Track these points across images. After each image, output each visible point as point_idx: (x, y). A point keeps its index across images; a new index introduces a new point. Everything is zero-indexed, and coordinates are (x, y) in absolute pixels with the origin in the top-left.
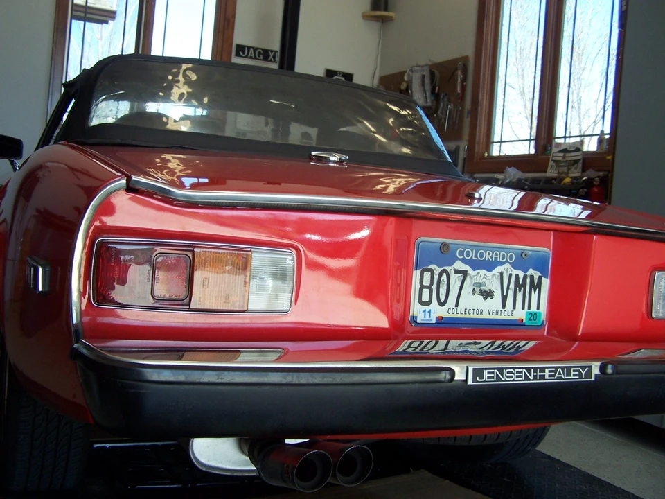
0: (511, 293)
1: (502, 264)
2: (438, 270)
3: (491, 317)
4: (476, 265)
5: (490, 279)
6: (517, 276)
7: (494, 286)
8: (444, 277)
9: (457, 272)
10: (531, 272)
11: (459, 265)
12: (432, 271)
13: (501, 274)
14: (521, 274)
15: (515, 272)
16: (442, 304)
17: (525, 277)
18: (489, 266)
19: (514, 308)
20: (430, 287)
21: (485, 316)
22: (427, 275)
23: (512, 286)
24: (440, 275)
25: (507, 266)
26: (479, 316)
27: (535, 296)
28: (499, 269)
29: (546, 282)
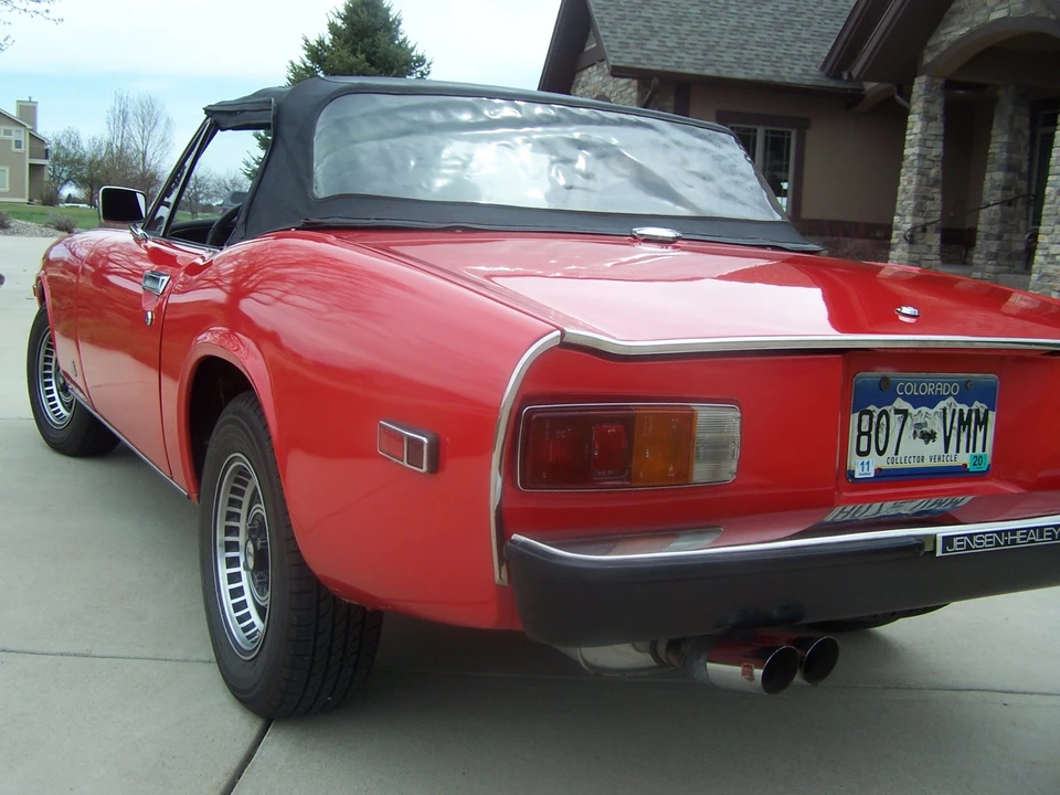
0: (954, 432)
1: (945, 398)
2: (877, 411)
3: (933, 464)
4: (917, 402)
5: (932, 418)
6: (961, 411)
7: (936, 426)
8: (884, 419)
9: (897, 412)
10: (977, 405)
11: (900, 404)
12: (870, 413)
13: (944, 410)
14: (966, 409)
15: (959, 407)
16: (881, 453)
17: (970, 412)
18: (931, 402)
19: (958, 451)
20: (868, 434)
21: (927, 463)
22: (866, 418)
23: (956, 424)
24: (880, 417)
25: (951, 400)
26: (921, 465)
27: (980, 435)
28: (942, 404)
29: (992, 416)
